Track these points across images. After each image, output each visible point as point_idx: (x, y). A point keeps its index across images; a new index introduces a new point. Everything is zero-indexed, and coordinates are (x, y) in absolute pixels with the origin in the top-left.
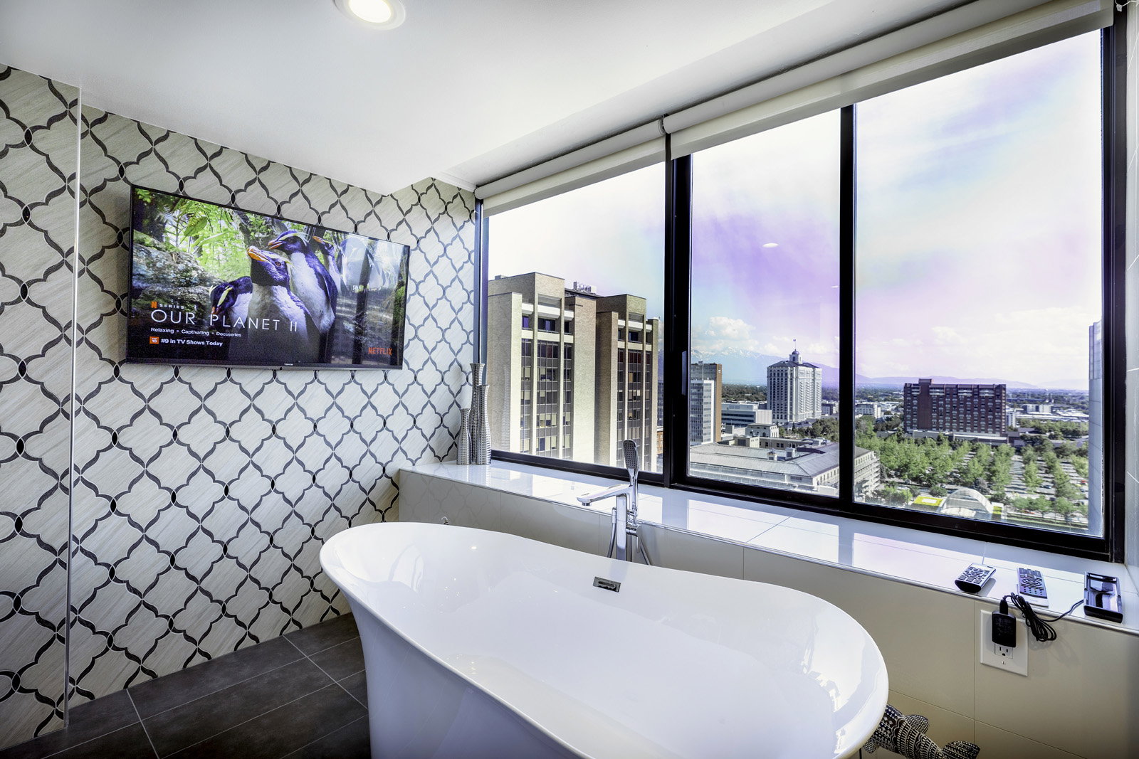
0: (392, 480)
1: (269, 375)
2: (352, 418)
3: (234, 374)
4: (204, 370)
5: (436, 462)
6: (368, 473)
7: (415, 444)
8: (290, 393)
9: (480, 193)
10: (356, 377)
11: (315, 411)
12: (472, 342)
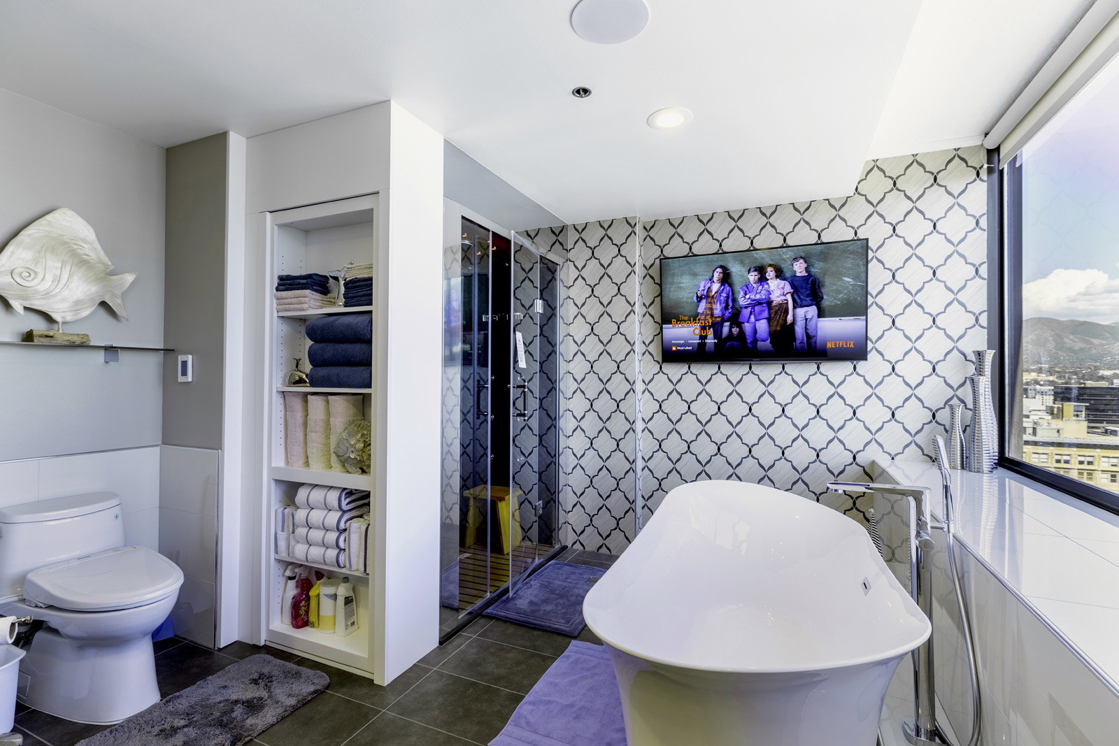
0: (864, 469)
1: (746, 368)
2: (818, 406)
3: (722, 369)
4: (705, 365)
5: (927, 462)
6: (836, 457)
7: (894, 437)
8: (762, 382)
9: (991, 143)
10: (822, 369)
11: (783, 397)
12: (985, 324)
